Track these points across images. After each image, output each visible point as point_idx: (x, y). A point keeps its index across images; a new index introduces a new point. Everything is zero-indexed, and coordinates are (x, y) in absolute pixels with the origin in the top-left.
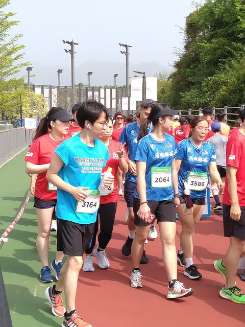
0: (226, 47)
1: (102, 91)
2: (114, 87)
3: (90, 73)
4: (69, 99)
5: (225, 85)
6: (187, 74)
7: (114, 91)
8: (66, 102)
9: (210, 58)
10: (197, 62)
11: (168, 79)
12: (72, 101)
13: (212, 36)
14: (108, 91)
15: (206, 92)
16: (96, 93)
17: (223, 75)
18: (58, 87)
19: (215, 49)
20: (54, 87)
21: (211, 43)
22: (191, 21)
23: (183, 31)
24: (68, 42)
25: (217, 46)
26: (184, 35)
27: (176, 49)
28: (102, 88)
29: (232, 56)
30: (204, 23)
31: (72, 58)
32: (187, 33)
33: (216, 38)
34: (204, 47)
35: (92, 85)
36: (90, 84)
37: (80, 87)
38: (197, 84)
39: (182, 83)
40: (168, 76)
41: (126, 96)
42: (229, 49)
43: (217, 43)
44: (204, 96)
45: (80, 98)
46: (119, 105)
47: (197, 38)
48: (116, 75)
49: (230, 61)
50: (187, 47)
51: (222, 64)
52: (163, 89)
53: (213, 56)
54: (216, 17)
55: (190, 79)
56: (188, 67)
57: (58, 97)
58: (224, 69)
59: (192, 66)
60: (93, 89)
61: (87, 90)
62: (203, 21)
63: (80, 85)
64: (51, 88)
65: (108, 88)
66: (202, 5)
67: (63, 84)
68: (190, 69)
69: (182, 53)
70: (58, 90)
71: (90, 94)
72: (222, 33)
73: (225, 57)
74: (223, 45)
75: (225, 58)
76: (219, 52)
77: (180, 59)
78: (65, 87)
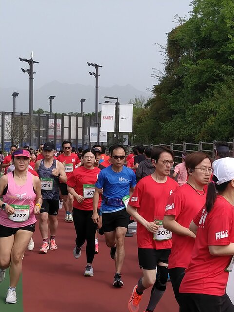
0: (215, 70)
1: (66, 119)
2: (81, 115)
3: (52, 98)
4: (25, 127)
5: (213, 115)
6: (168, 100)
7: (80, 119)
8: (22, 131)
9: (195, 82)
10: (180, 87)
11: (146, 105)
12: (29, 130)
13: (198, 57)
14: (73, 119)
15: (192, 122)
16: (59, 121)
17: (211, 103)
18: (13, 114)
19: (202, 72)
20: (7, 113)
21: (197, 64)
22: (173, 38)
23: (164, 50)
24: (26, 60)
25: (204, 68)
26: (165, 55)
27: (155, 71)
28: (66, 115)
29: (222, 80)
30: (189, 41)
31: (31, 79)
32: (168, 52)
33: (203, 58)
34: (188, 69)
35: (54, 112)
36: (52, 110)
37: (39, 114)
38: (180, 113)
39: (162, 111)
40: (146, 103)
41: (95, 125)
42: (218, 72)
43: (204, 64)
44: (188, 127)
45: (39, 128)
46: (86, 136)
47: (180, 58)
48: (83, 101)
49: (219, 86)
50: (168, 69)
51: (209, 90)
52: (139, 118)
53: (199, 80)
54: (203, 34)
55: (172, 107)
56: (170, 92)
57: (13, 126)
58: (212, 95)
59: (174, 91)
60: (56, 117)
61: (48, 117)
62: (188, 39)
63: (40, 111)
64: (4, 114)
65: (73, 115)
66: (187, 19)
67: (18, 110)
68: (172, 94)
69: (162, 75)
70: (13, 117)
71: (51, 122)
72: (210, 53)
73: (214, 81)
74: (212, 67)
75: (213, 83)
76: (206, 75)
77: (160, 82)
78: (22, 113)
